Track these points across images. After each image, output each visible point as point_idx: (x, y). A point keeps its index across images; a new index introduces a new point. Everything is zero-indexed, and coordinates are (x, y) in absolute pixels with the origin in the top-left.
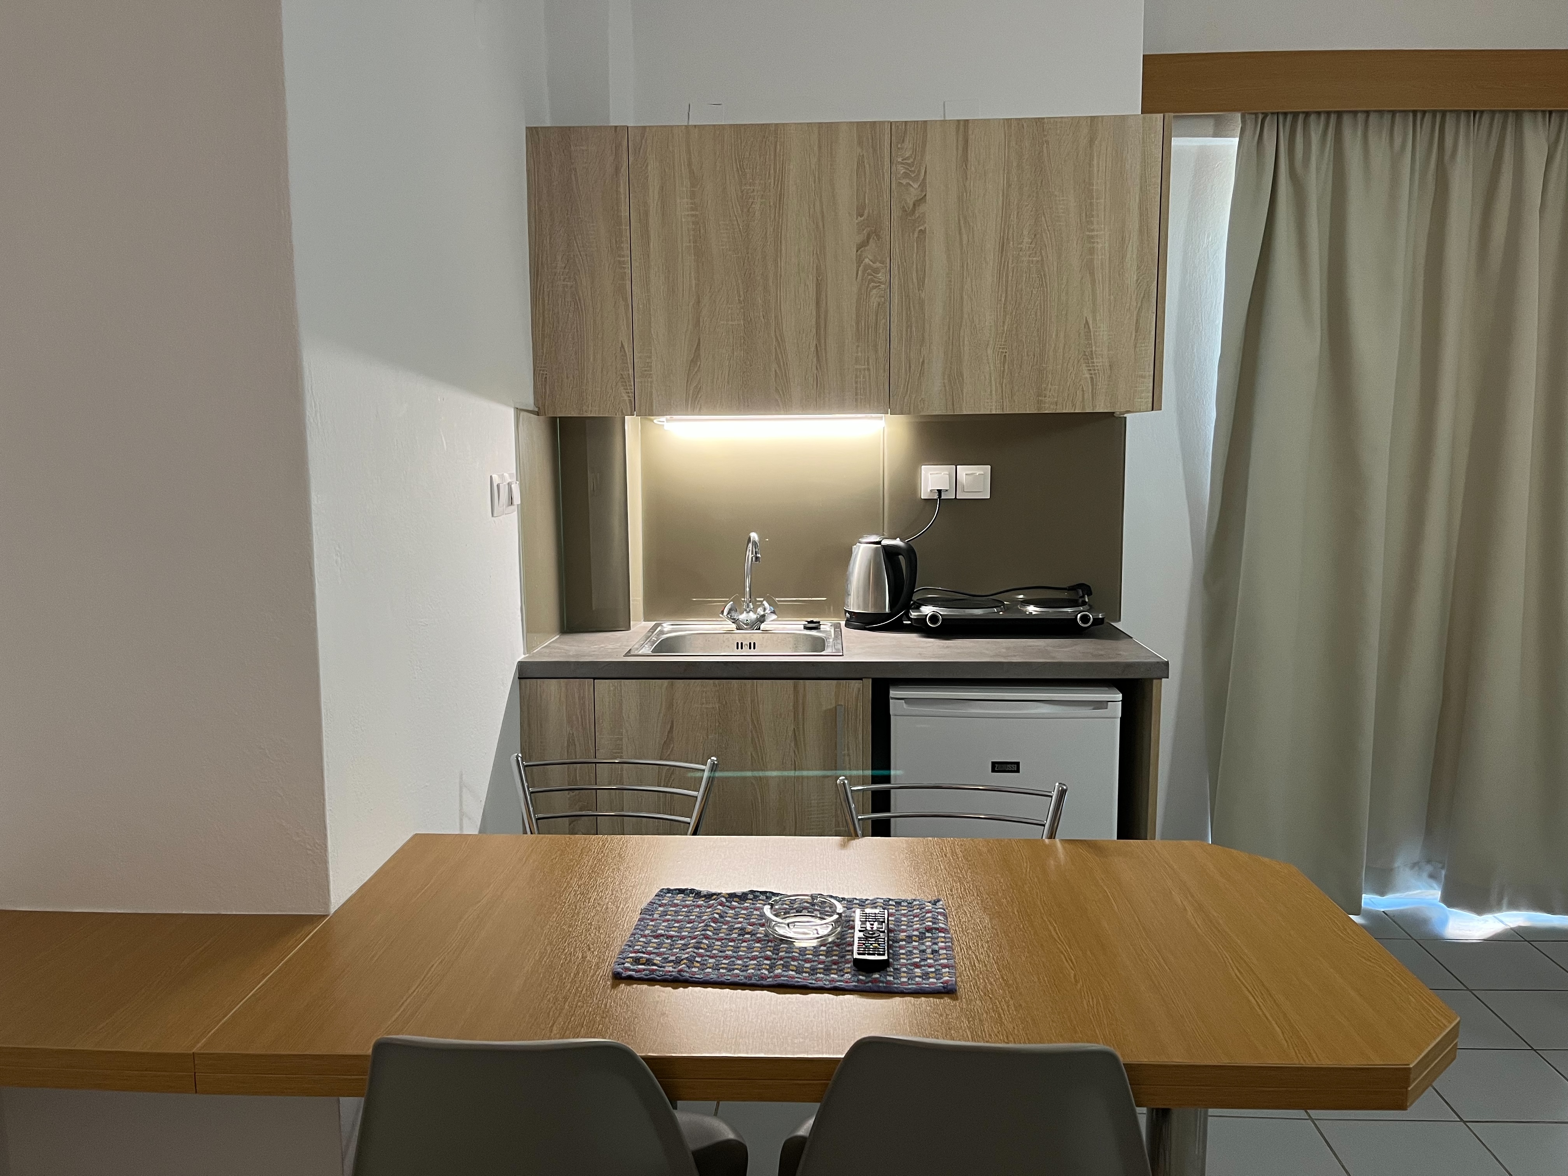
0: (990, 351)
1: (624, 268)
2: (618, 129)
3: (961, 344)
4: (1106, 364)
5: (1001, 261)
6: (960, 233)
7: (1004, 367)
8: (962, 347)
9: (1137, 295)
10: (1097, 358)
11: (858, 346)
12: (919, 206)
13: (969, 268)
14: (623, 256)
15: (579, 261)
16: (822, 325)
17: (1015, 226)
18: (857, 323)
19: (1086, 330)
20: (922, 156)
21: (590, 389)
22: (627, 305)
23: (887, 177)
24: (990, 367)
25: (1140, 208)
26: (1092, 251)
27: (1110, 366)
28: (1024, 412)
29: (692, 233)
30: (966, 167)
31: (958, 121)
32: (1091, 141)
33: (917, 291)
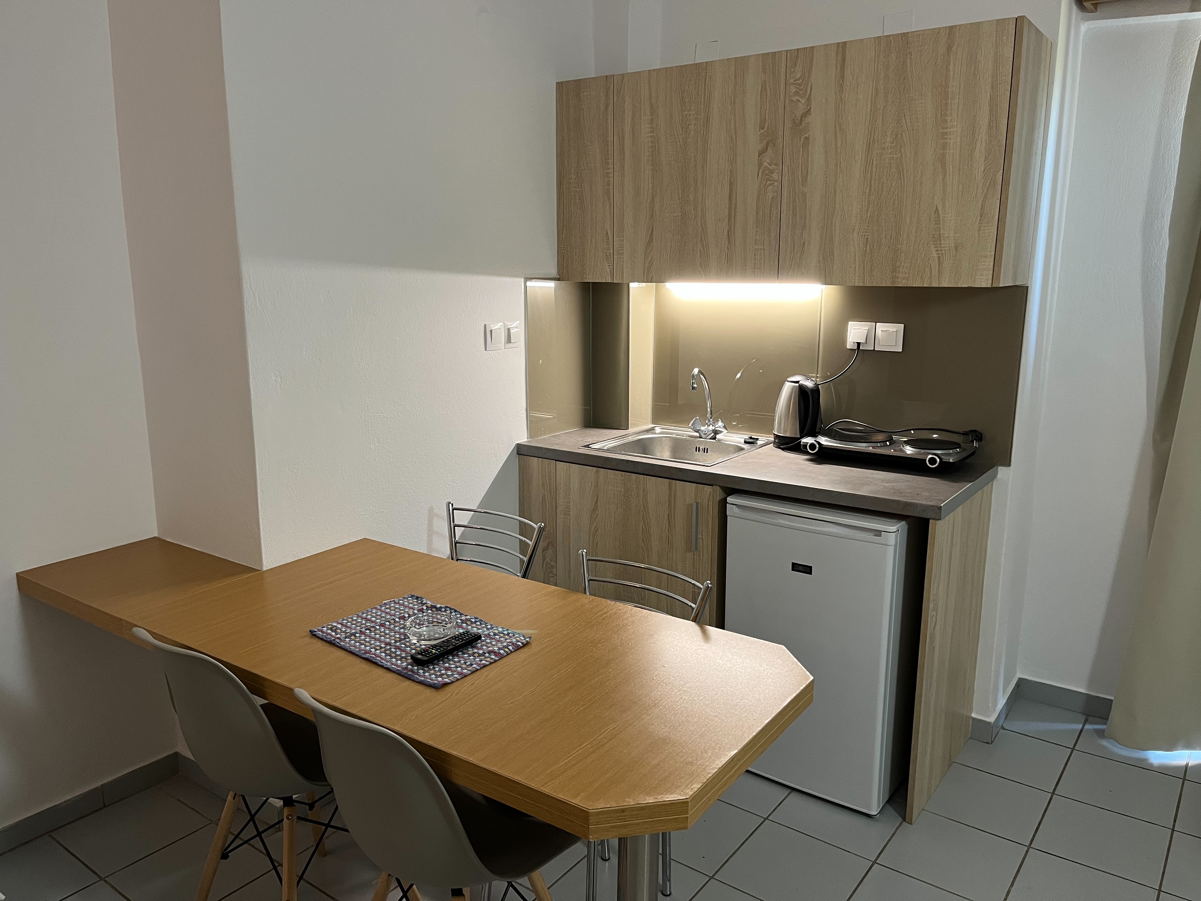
0: (855, 235)
1: (609, 177)
2: (608, 77)
3: (833, 228)
4: (952, 245)
5: (867, 159)
6: (836, 138)
7: (866, 248)
8: (834, 232)
9: (983, 183)
10: (944, 240)
11: (757, 231)
12: (805, 117)
13: (841, 166)
14: (609, 169)
15: (584, 174)
16: (733, 215)
17: (880, 128)
18: (757, 213)
19: (936, 216)
20: (809, 77)
21: (588, 263)
22: (610, 203)
23: (782, 97)
24: (855, 248)
25: (990, 105)
26: (944, 147)
27: (956, 246)
28: (881, 285)
29: (650, 149)
30: (843, 81)
31: (838, 43)
32: (949, 48)
33: (801, 186)
